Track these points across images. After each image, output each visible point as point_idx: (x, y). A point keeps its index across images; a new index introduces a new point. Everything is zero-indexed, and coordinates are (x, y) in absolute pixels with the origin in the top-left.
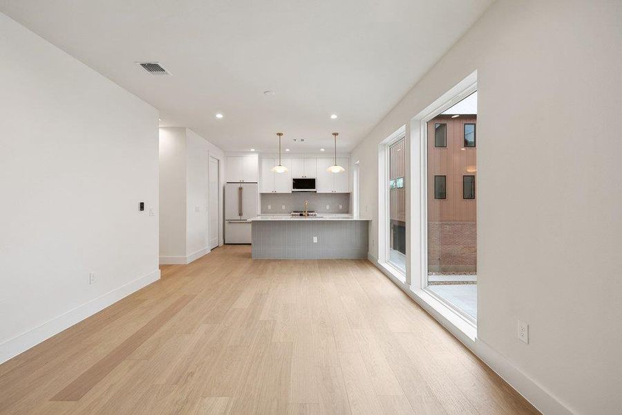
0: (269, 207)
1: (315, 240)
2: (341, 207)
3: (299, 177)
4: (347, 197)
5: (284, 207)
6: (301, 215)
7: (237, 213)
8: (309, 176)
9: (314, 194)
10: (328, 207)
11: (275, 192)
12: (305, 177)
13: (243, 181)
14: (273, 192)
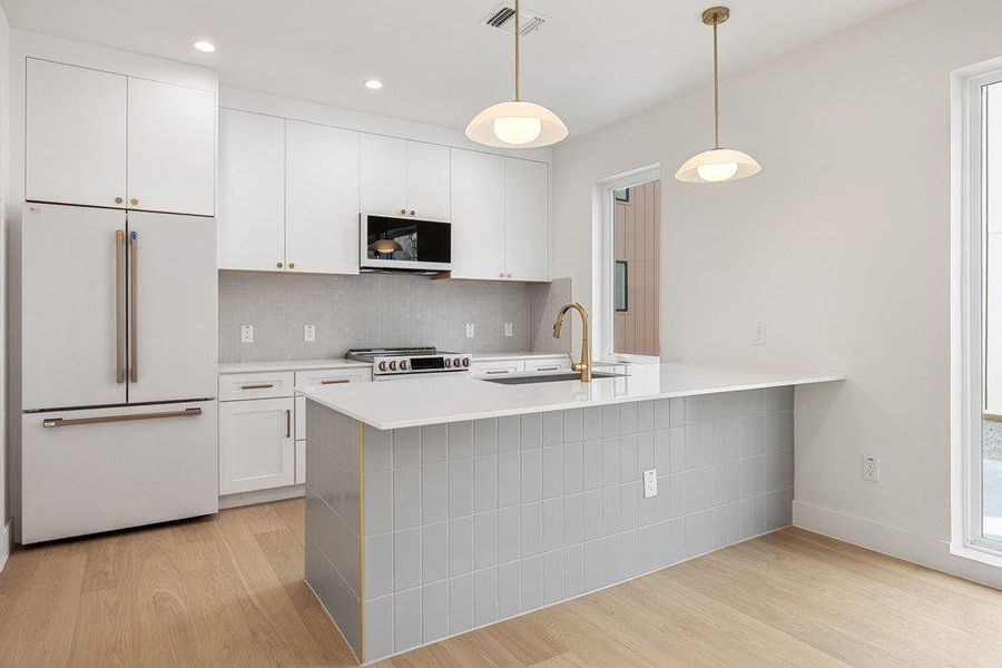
0: (248, 334)
1: (651, 484)
2: (509, 331)
5: (310, 333)
8: (427, 211)
10: (470, 331)
11: (292, 266)
12: (413, 213)
13: (135, 202)
14: (280, 265)
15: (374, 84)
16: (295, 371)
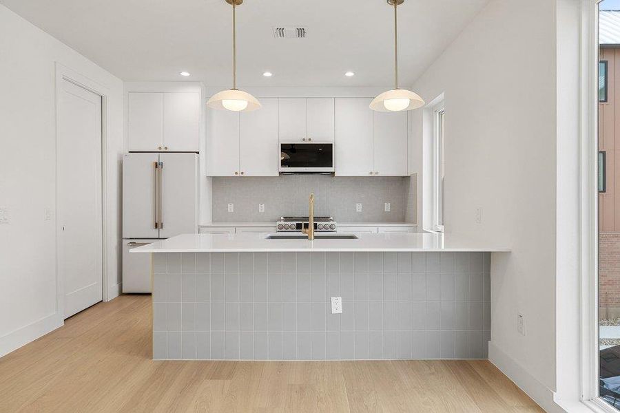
0: (231, 208)
1: (337, 306)
2: (387, 207)
3: (296, 138)
4: (402, 185)
5: (262, 208)
6: (299, 226)
7: (151, 222)
8: (318, 138)
9: (329, 178)
10: (359, 208)
11: (242, 173)
12: (310, 139)
13: (166, 148)
14: (236, 173)
15: (268, 74)
16: (236, 227)
